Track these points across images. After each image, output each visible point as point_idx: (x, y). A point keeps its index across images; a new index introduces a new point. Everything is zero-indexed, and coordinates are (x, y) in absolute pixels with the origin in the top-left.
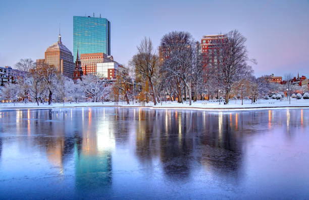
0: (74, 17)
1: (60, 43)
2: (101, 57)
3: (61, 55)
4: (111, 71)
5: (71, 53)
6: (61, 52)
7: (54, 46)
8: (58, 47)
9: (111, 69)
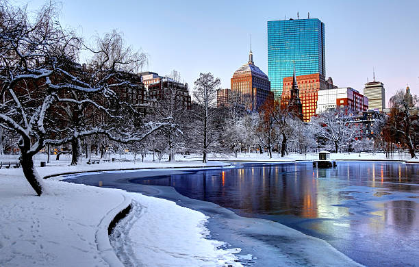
0: (269, 23)
1: (251, 64)
2: (315, 80)
3: (253, 81)
4: (342, 102)
5: (266, 77)
6: (253, 77)
7: (243, 69)
8: (249, 69)
9: (342, 99)
